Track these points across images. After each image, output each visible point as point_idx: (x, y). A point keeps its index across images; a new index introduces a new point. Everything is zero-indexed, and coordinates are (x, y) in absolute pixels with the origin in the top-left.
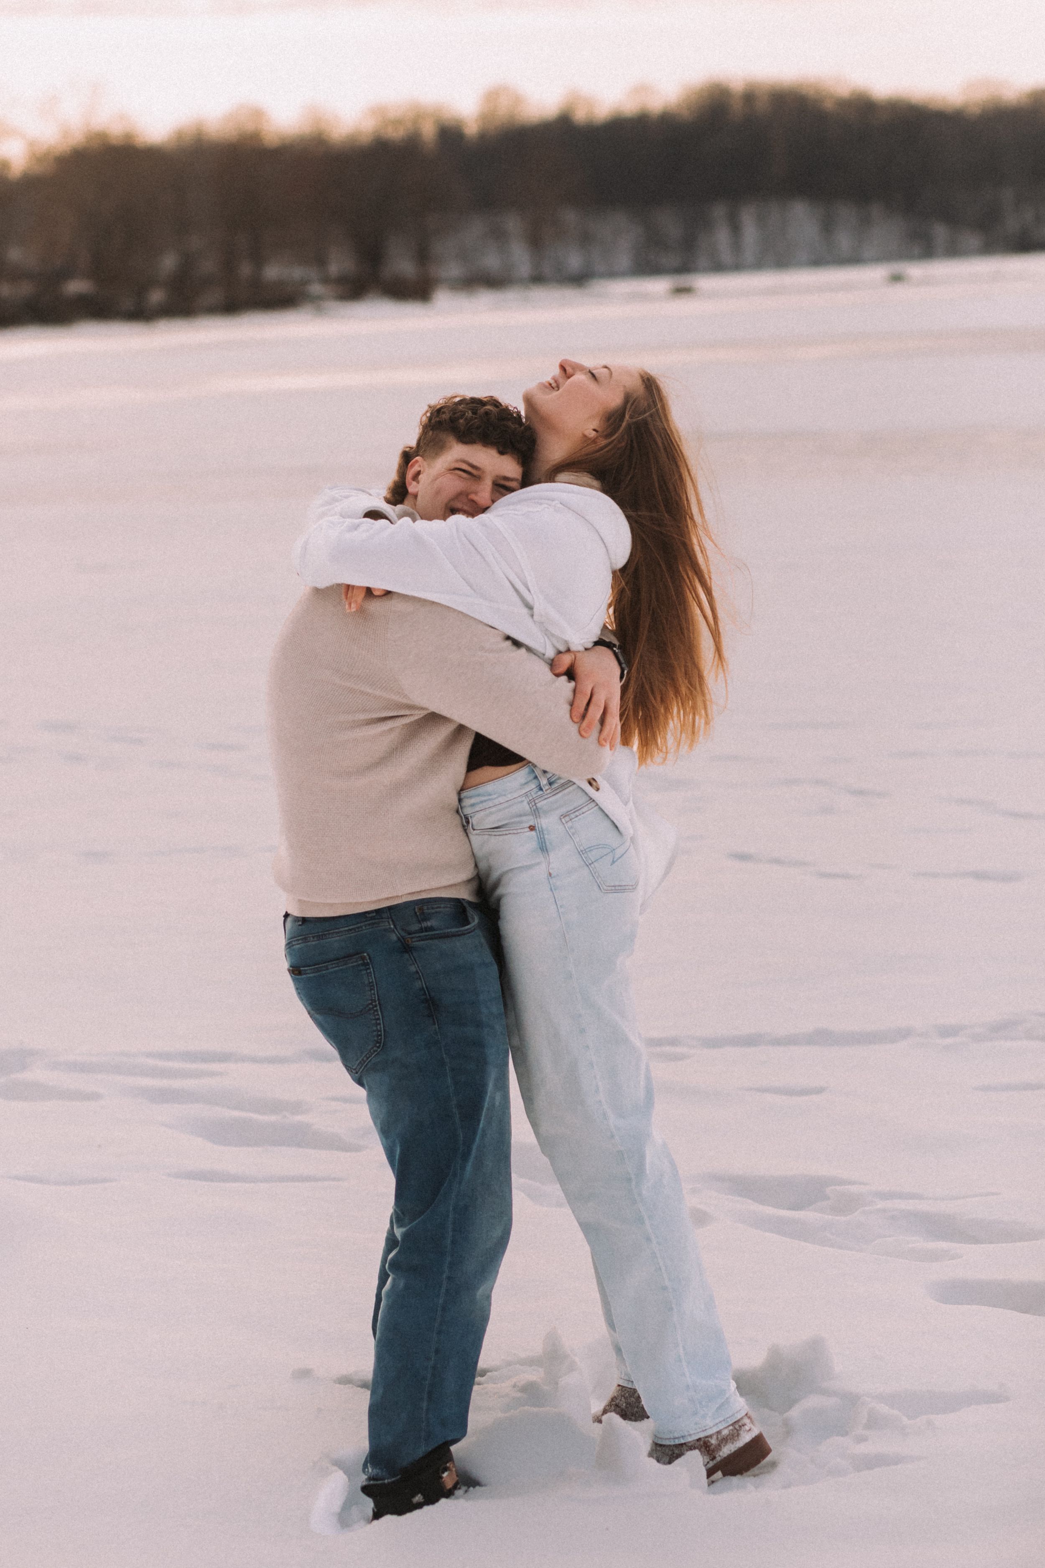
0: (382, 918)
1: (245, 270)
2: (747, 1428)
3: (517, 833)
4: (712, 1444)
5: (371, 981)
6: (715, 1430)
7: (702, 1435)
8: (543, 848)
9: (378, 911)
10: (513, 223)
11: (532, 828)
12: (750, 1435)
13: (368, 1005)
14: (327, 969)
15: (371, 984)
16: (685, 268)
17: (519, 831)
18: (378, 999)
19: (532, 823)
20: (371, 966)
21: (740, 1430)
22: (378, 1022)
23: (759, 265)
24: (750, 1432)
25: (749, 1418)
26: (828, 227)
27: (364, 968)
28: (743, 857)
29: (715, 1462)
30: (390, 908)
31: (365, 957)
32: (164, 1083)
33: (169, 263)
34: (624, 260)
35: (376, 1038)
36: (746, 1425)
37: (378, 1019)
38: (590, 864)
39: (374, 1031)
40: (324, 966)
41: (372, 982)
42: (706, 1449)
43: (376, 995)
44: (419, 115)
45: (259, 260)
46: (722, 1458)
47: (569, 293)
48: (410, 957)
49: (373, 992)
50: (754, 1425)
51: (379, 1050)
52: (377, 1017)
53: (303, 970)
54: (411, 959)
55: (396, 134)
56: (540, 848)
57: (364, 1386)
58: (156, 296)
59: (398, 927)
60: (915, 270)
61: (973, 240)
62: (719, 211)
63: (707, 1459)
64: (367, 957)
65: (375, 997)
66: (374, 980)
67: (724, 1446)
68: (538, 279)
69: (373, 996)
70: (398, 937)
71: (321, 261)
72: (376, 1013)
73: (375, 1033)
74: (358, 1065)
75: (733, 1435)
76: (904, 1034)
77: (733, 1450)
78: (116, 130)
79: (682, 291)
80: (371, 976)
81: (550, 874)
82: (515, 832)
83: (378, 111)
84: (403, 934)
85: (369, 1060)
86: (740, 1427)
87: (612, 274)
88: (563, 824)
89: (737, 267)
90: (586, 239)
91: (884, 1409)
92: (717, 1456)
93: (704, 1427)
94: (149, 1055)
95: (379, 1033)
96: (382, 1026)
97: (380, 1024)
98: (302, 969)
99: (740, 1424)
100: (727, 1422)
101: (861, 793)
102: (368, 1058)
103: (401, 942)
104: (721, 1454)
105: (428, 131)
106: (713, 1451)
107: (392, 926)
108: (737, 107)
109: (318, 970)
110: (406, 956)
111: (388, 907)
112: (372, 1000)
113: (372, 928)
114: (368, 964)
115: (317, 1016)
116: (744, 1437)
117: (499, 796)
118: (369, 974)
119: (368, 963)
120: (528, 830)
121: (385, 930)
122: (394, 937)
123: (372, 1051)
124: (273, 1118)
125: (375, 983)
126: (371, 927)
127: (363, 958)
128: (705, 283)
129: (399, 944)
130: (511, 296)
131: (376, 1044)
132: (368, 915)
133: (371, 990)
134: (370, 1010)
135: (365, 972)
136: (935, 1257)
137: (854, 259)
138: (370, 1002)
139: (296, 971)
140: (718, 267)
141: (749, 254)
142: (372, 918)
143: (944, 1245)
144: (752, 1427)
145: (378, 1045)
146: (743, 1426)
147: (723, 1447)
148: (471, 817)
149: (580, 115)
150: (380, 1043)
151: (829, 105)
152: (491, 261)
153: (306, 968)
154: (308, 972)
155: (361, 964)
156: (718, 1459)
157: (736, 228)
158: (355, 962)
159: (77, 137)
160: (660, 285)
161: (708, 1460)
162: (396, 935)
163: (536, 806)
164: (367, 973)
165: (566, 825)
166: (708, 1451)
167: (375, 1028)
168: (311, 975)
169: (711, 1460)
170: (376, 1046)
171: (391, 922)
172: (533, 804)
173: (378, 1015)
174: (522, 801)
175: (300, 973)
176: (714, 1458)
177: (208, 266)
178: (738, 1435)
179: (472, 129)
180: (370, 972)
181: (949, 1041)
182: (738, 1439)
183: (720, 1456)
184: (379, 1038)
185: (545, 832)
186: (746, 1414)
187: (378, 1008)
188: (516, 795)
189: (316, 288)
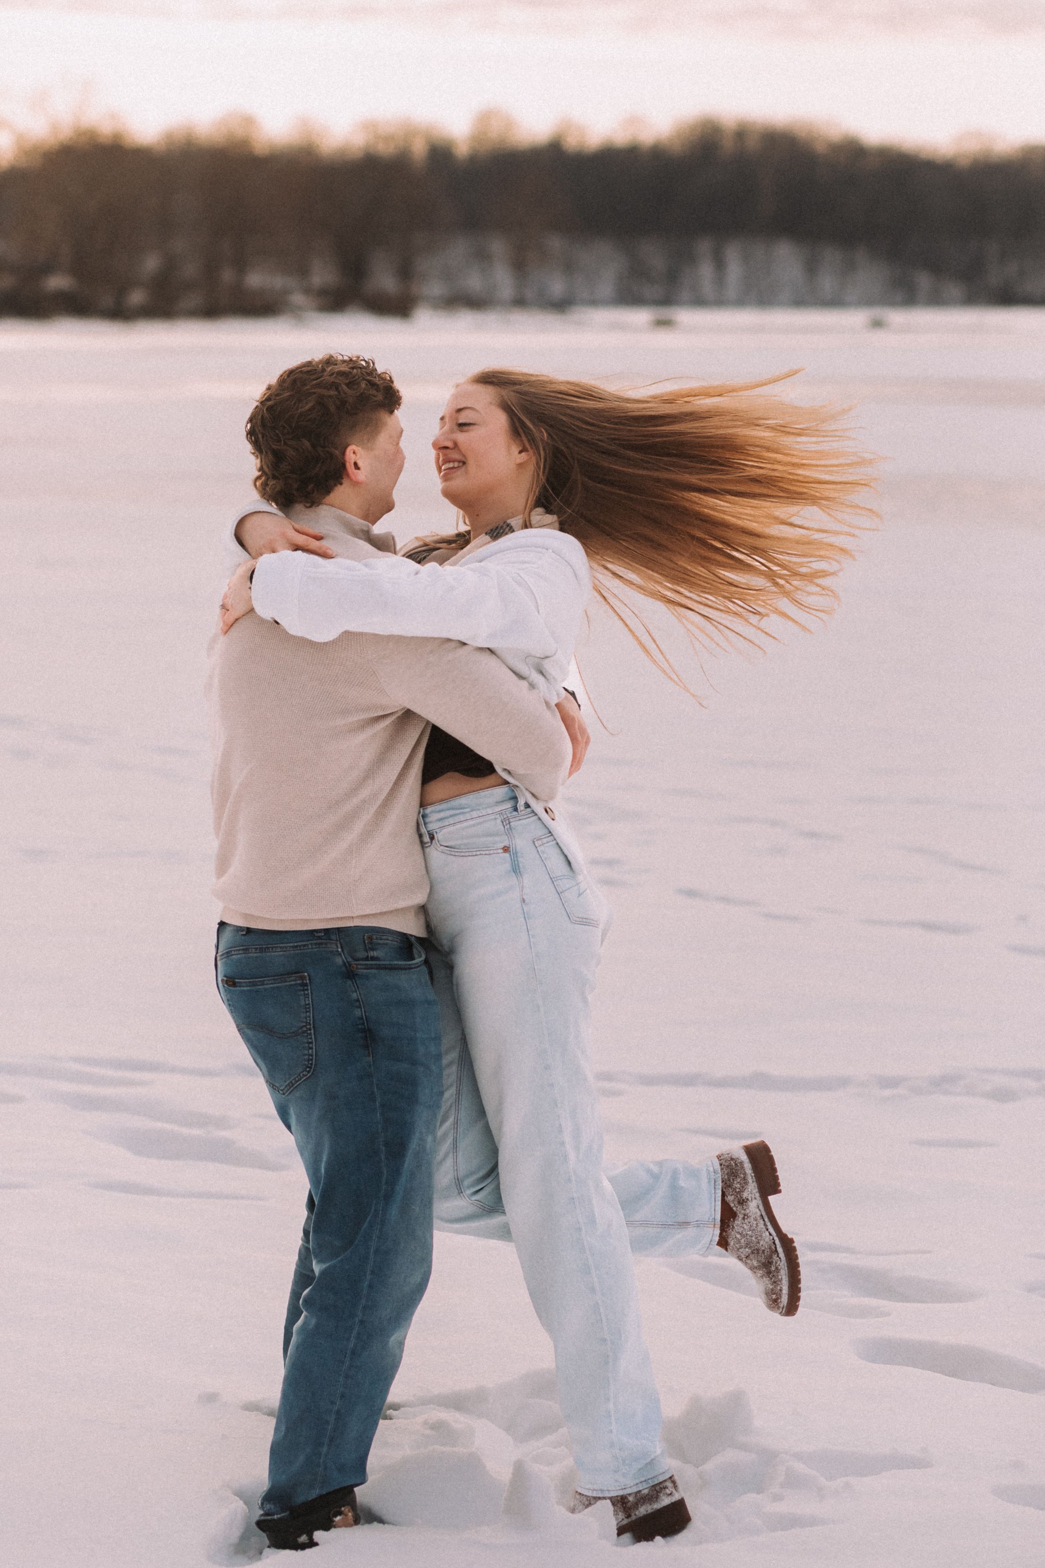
0: (330, 940)
1: (227, 275)
2: (668, 1491)
3: (490, 854)
4: (629, 1501)
5: (307, 1002)
6: (635, 1490)
7: (621, 1493)
8: (516, 870)
9: (327, 931)
10: (498, 246)
11: (506, 849)
12: (670, 1499)
13: (301, 1028)
14: (264, 985)
15: (307, 1006)
16: (667, 300)
17: (492, 852)
18: (313, 1022)
19: (506, 843)
20: (309, 988)
21: (660, 1492)
22: (311, 1045)
23: (741, 302)
24: (670, 1496)
25: (674, 1482)
26: (812, 268)
27: (302, 988)
28: (691, 893)
29: (630, 1520)
30: (339, 929)
31: (305, 977)
32: (88, 1089)
33: (151, 263)
34: (606, 288)
35: (306, 1063)
36: (667, 1488)
37: (311, 1043)
38: (561, 893)
39: (307, 1055)
40: (260, 981)
41: (309, 1004)
42: (622, 1505)
43: (312, 1018)
44: (410, 132)
45: (241, 265)
46: (637, 1518)
47: (550, 320)
48: (353, 984)
49: (308, 1014)
50: (676, 1490)
51: (309, 1075)
52: (310, 1041)
53: (238, 982)
54: (354, 986)
55: (385, 149)
56: (514, 871)
57: (270, 1414)
58: (137, 297)
59: (345, 952)
60: (897, 317)
61: (954, 290)
62: (704, 246)
63: (621, 1516)
64: (308, 978)
65: (310, 1020)
66: (311, 1002)
67: (641, 1505)
68: (520, 302)
69: (308, 1019)
70: (343, 961)
71: (303, 272)
72: (309, 1037)
73: (306, 1057)
74: (286, 1086)
75: (652, 1496)
76: (843, 1082)
77: (650, 1511)
78: (106, 128)
79: (663, 323)
80: (308, 997)
81: (524, 900)
82: (487, 852)
83: (370, 126)
84: (350, 960)
85: (298, 1084)
86: (661, 1488)
87: (594, 302)
88: (536, 847)
89: (719, 302)
90: (569, 267)
91: (800, 1467)
92: (633, 1514)
93: (625, 1485)
94: (76, 1060)
95: (311, 1057)
96: (314, 1050)
97: (312, 1048)
98: (236, 980)
99: (662, 1486)
100: (648, 1483)
101: (812, 835)
102: (296, 1082)
103: (346, 967)
104: (637, 1513)
105: (419, 149)
106: (630, 1509)
107: (340, 950)
108: (728, 144)
109: (254, 984)
110: (349, 982)
111: (338, 928)
112: (306, 1022)
113: (319, 948)
114: (306, 985)
115: (249, 1032)
116: (663, 1500)
117: (472, 811)
118: (306, 996)
119: (307, 983)
120: (502, 851)
121: (332, 952)
122: (339, 961)
123: (301, 1075)
124: (196, 1132)
125: (311, 1006)
126: (317, 946)
127: (303, 978)
128: (686, 316)
129: (344, 969)
130: (491, 318)
131: (306, 1068)
132: (316, 934)
133: (307, 1012)
134: (304, 1032)
135: (302, 993)
136: (863, 1312)
137: (835, 302)
138: (305, 1024)
139: (230, 982)
140: (699, 302)
141: (732, 291)
142: (319, 938)
143: (873, 1302)
144: (674, 1491)
145: (308, 1069)
146: (664, 1488)
147: (639, 1506)
148: (436, 833)
149: (572, 143)
150: (310, 1068)
151: (820, 148)
152: (474, 282)
153: (241, 981)
154: (244, 985)
155: (299, 984)
156: (634, 1518)
157: (720, 264)
158: (294, 981)
159: (66, 133)
160: (641, 316)
161: (624, 1517)
162: (342, 958)
163: (510, 826)
164: (305, 994)
165: (538, 848)
166: (624, 1508)
167: (306, 1052)
168: (245, 988)
169: (626, 1518)
170: (306, 1071)
171: (339, 945)
172: (507, 822)
173: (311, 1038)
174: (496, 819)
175: (234, 984)
176: (629, 1516)
177: (190, 270)
178: (657, 1497)
179: (462, 149)
180: (308, 994)
181: (887, 1092)
182: (657, 1501)
183: (635, 1515)
184: (310, 1062)
185: (519, 855)
186: (671, 1478)
187: (312, 1031)
188: (490, 811)
189: (298, 298)
